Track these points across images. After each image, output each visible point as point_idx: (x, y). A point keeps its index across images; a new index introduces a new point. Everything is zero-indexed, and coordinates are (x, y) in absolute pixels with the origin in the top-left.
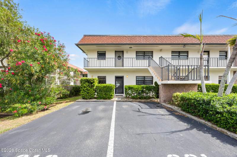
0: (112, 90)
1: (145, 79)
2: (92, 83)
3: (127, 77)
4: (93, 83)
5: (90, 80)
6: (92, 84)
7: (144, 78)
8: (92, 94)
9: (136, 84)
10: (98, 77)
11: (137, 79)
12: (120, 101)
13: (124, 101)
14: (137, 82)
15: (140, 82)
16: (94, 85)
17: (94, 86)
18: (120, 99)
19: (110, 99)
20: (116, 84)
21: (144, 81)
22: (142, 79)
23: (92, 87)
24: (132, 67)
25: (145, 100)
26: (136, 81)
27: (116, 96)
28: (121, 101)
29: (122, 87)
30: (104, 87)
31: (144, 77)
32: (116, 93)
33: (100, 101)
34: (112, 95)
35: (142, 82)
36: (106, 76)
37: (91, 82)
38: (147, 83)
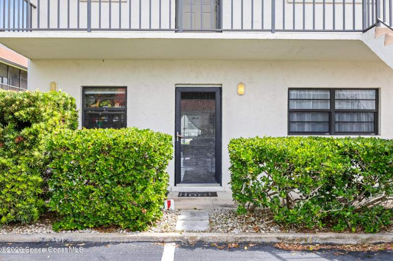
0: (149, 167)
1: (337, 106)
2: (22, 124)
3: (241, 90)
4: (28, 124)
5: (13, 101)
6: (25, 131)
7: (332, 100)
8: (21, 198)
9: (290, 133)
10: (85, 88)
11: (295, 106)
12: (200, 244)
13: (224, 246)
14: (295, 117)
15: (307, 117)
16: (36, 134)
17: (34, 143)
18: (201, 230)
19: (141, 229)
20: (178, 128)
21: (330, 113)
22: (320, 106)
23: (24, 147)
24: (273, 30)
25: (364, 236)
26: (291, 112)
27: (182, 194)
28: (211, 246)
29: (213, 144)
30: (103, 151)
31: (332, 91)
32: (177, 181)
33: (76, 244)
34: (148, 205)
35: (320, 118)
36: (125, 88)
37: (15, 119)
38: (348, 128)
